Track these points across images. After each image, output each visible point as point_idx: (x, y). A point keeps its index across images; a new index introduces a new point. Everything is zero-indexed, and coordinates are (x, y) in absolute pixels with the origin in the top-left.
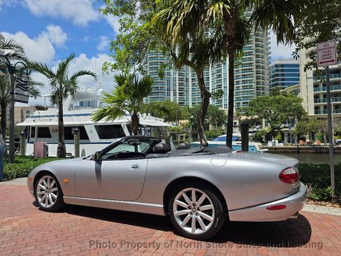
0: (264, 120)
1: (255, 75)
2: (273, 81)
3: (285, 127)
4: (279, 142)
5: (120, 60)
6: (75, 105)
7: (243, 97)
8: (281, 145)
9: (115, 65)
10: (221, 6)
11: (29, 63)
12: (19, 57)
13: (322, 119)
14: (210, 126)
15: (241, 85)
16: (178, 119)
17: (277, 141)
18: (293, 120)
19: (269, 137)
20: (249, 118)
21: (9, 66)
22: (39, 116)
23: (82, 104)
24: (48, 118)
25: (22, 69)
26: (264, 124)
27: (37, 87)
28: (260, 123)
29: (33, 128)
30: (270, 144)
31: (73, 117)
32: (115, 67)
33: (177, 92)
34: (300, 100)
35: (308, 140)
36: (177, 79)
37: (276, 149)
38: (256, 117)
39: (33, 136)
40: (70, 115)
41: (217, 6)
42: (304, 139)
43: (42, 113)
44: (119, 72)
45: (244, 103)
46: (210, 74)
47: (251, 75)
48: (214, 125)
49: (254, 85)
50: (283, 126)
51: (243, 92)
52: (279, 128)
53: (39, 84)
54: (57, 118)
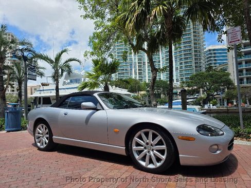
0: (201, 90)
1: (194, 57)
2: (208, 61)
3: (217, 94)
4: (213, 105)
5: (95, 48)
6: (67, 82)
7: (185, 74)
8: (215, 107)
9: (92, 52)
10: (161, 8)
11: (36, 54)
12: (30, 50)
13: (245, 87)
14: (162, 95)
15: (183, 65)
16: (138, 91)
17: (211, 105)
18: (224, 89)
19: (205, 101)
20: (190, 89)
21: (23, 56)
22: (43, 90)
23: (71, 81)
24: (49, 91)
25: (32, 58)
26: (201, 92)
27: (41, 70)
28: (198, 92)
29: (40, 98)
30: (206, 107)
31: (66, 90)
32: (92, 54)
33: (137, 72)
34: (228, 74)
35: (235, 104)
36: (137, 63)
37: (210, 110)
38: (195, 87)
39: (40, 103)
40: (64, 89)
41: (158, 8)
42: (232, 103)
43: (45, 88)
44: (95, 57)
45: (186, 78)
46: (161, 58)
47: (191, 57)
48: (165, 94)
49: (194, 65)
50: (215, 93)
51: (185, 70)
52: (213, 95)
53: (43, 68)
54: (55, 91)
